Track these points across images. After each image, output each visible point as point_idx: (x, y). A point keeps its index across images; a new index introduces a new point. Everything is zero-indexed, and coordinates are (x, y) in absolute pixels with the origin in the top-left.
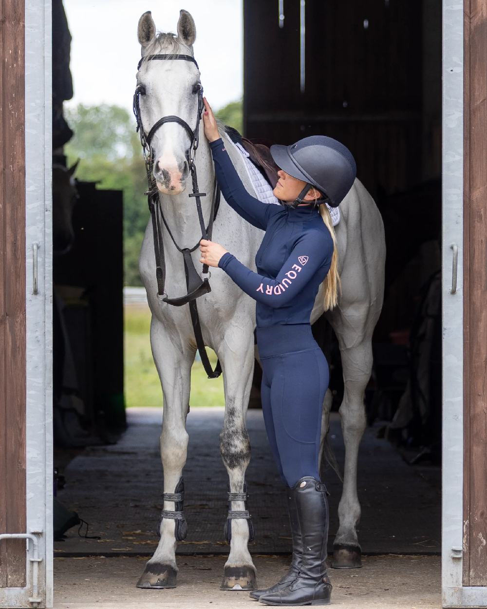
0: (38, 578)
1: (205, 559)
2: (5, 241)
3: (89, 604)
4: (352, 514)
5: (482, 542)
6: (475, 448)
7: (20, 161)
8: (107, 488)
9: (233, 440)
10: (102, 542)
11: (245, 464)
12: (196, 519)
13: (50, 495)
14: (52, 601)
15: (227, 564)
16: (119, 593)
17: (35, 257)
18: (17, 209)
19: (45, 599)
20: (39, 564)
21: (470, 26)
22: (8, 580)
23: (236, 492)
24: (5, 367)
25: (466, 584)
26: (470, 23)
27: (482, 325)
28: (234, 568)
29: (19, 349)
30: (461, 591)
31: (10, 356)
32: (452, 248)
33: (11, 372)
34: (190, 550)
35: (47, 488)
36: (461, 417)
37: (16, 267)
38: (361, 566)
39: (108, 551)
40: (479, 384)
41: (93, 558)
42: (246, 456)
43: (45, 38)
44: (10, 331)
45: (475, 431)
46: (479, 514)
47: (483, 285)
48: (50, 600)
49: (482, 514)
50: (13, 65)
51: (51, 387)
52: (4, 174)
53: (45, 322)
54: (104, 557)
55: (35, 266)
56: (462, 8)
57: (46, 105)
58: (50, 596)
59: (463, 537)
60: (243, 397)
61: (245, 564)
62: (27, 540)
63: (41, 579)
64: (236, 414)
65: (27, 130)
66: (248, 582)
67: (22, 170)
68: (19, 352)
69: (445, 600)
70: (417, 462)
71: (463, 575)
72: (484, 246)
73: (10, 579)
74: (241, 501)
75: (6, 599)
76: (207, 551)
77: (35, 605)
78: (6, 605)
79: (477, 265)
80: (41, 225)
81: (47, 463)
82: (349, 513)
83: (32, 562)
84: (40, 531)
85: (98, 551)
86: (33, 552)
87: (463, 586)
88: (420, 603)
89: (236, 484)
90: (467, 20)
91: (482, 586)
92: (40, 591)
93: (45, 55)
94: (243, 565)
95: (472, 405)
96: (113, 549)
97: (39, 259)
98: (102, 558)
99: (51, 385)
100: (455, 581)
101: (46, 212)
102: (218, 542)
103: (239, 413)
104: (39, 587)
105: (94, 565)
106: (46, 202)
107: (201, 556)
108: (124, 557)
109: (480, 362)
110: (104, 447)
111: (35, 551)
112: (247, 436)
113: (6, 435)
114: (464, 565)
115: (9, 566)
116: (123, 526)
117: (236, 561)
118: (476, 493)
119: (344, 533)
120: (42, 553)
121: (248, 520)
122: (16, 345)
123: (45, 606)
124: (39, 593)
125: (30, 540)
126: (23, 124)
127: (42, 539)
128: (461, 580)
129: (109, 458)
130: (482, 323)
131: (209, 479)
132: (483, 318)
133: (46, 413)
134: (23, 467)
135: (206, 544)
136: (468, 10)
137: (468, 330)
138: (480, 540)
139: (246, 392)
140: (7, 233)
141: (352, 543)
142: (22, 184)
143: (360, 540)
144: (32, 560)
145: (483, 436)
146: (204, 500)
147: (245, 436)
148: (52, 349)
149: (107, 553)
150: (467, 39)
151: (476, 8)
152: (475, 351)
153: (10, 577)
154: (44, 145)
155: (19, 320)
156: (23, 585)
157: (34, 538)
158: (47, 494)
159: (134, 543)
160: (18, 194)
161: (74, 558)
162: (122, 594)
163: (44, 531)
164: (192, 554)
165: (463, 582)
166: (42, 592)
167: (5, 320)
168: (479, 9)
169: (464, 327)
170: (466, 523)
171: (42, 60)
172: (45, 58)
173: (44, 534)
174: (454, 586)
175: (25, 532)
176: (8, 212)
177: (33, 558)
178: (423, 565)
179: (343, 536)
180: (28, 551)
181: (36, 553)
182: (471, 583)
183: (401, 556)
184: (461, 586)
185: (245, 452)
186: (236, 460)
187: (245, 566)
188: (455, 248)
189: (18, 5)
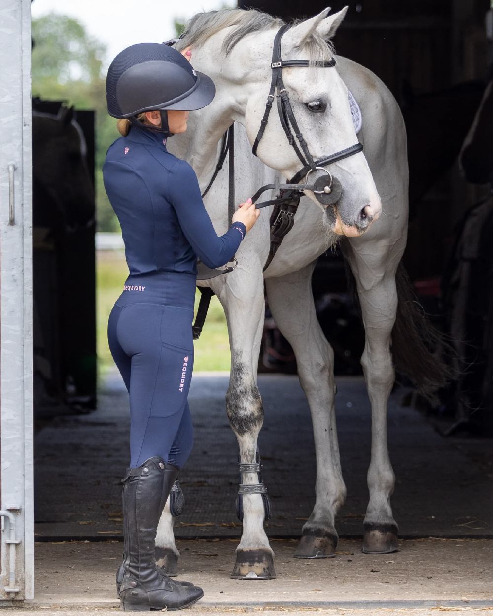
0: (16, 564)
1: (210, 544)
3: (76, 595)
4: (383, 485)
8: (84, 464)
9: (242, 401)
10: (85, 525)
11: (257, 429)
12: (195, 499)
13: (30, 465)
14: (32, 591)
15: (240, 547)
17: (11, 180)
19: (23, 589)
20: (16, 546)
23: (247, 463)
28: (247, 552)
34: (191, 533)
35: (26, 456)
39: (93, 535)
41: (75, 542)
42: (258, 419)
48: (30, 589)
53: (23, 258)
54: (88, 541)
55: (11, 190)
58: (30, 585)
60: (252, 349)
61: (261, 547)
62: (3, 518)
63: (18, 564)
64: (244, 370)
66: (264, 569)
70: (453, 433)
74: (254, 472)
76: (211, 534)
77: (12, 596)
80: (19, 142)
81: (26, 426)
83: (9, 544)
84: (18, 507)
85: (81, 534)
86: (10, 532)
88: (472, 592)
89: (247, 454)
92: (18, 579)
94: (258, 549)
96: (98, 532)
97: (17, 183)
98: (87, 543)
99: (30, 333)
101: (24, 127)
102: (224, 524)
103: (247, 370)
104: (17, 574)
105: (77, 551)
106: (24, 115)
107: (205, 540)
108: (113, 541)
110: (76, 417)
111: (12, 531)
112: (258, 396)
116: (108, 507)
117: (250, 544)
120: (20, 534)
121: (263, 495)
123: (24, 597)
124: (16, 582)
125: (6, 518)
127: (20, 517)
129: (83, 430)
131: (205, 453)
135: (210, 526)
139: (255, 343)
144: (9, 541)
146: (201, 476)
147: (256, 396)
148: (31, 290)
149: (91, 537)
157: (11, 515)
158: (25, 463)
161: (53, 543)
163: (23, 507)
164: (194, 538)
166: (20, 580)
173: (22, 511)
177: (10, 540)
178: (471, 549)
179: (374, 513)
180: (3, 531)
181: (13, 534)
183: (444, 539)
185: (256, 414)
186: (246, 424)
187: (260, 550)
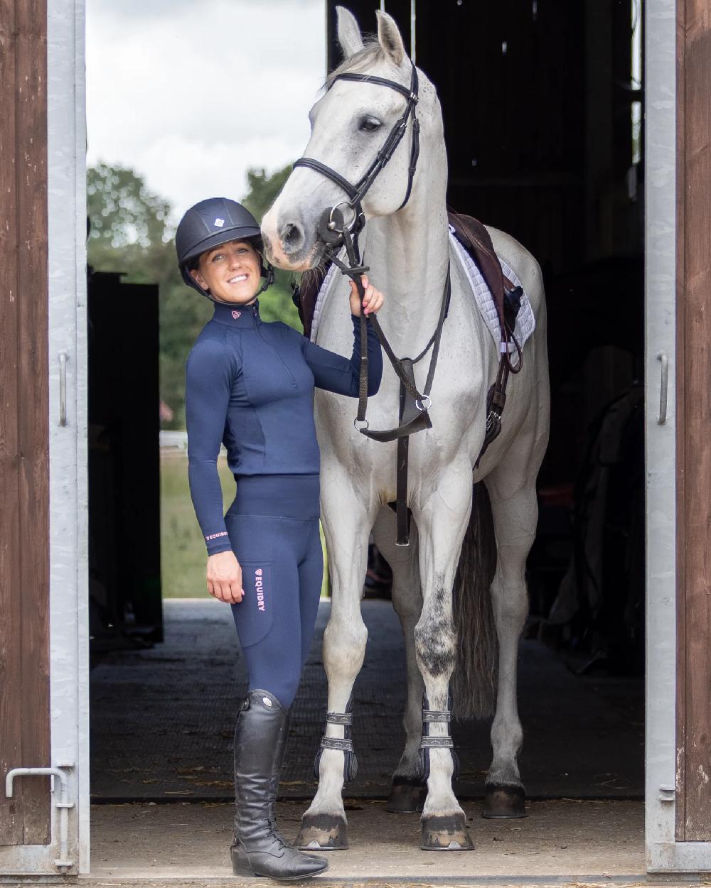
0: (68, 832)
1: (300, 806)
2: (19, 349)
3: (141, 869)
4: (510, 740)
5: (702, 779)
6: (693, 645)
7: (40, 234)
8: (147, 709)
10: (150, 783)
11: (451, 669)
13: (85, 713)
14: (88, 864)
16: (181, 853)
17: (63, 372)
18: (37, 304)
19: (77, 862)
20: (68, 810)
21: (685, 42)
22: (25, 833)
23: (439, 710)
24: (20, 529)
25: (679, 838)
26: (685, 36)
27: (702, 468)
28: (442, 817)
29: (40, 504)
30: (673, 847)
31: (26, 514)
32: (660, 359)
33: (29, 536)
35: (80, 702)
36: (673, 600)
37: (35, 387)
38: (525, 815)
39: (160, 796)
40: (699, 552)
41: (138, 805)
43: (76, 58)
44: (26, 477)
45: (693, 620)
46: (699, 740)
47: (704, 412)
48: (85, 863)
49: (703, 739)
50: (30, 98)
51: (85, 558)
52: (18, 253)
53: (76, 465)
54: (154, 804)
55: (63, 384)
56: (674, 16)
57: (77, 155)
58: (85, 856)
59: (677, 771)
62: (52, 777)
63: (72, 833)
64: (445, 598)
65: (50, 191)
66: (466, 838)
67: (44, 247)
68: (39, 509)
69: (650, 862)
70: (588, 672)
71: (676, 826)
72: (706, 355)
73: (27, 833)
74: (445, 722)
75: (22, 861)
77: (64, 870)
78: (22, 869)
79: (695, 383)
80: (71, 327)
81: (80, 667)
82: (506, 740)
83: (60, 809)
84: (71, 764)
85: (145, 795)
86: (61, 794)
87: (676, 841)
88: (614, 866)
90: (681, 33)
91: (704, 841)
92: (71, 850)
93: (76, 84)
95: (689, 583)
96: (167, 793)
97: (69, 376)
98: (152, 806)
99: (84, 555)
100: (664, 834)
101: (78, 308)
103: (448, 597)
104: (70, 844)
105: (141, 815)
106: (77, 293)
107: (294, 802)
108: (184, 804)
109: (700, 520)
110: (136, 652)
111: (63, 792)
113: (21, 627)
114: (677, 811)
115: (26, 814)
116: (177, 761)
118: (695, 709)
119: (500, 768)
120: (73, 796)
122: (35, 498)
123: (78, 872)
124: (69, 853)
125: (57, 777)
126: (45, 181)
127: (73, 776)
128: (673, 833)
129: (145, 667)
130: (702, 466)
132: (704, 458)
133: (79, 595)
134: (46, 673)
135: (300, 785)
136: (682, 19)
137: (682, 476)
138: (700, 775)
140: (22, 337)
141: (512, 783)
142: (43, 268)
143: (524, 778)
144: (60, 805)
145: (705, 627)
148: (87, 504)
149: (158, 798)
150: (681, 60)
151: (693, 17)
152: (692, 505)
153: (27, 830)
154: (75, 212)
155: (39, 462)
156: (47, 841)
157: (62, 774)
158: (80, 711)
159: (197, 784)
160: (37, 282)
161: (112, 806)
162: (187, 855)
163: (76, 764)
165: (676, 835)
166: (73, 851)
167: (19, 463)
168: (698, 17)
169: (678, 473)
170: (680, 752)
171: (71, 91)
172: (76, 87)
173: (76, 767)
174: (663, 842)
175: (49, 765)
176: (24, 308)
177: (61, 803)
178: (612, 813)
179: (498, 772)
180: (53, 792)
181: (65, 796)
182: (687, 836)
183: (580, 801)
184: (673, 842)
185: (453, 652)
186: (442, 664)
188: (664, 358)
189: (37, 11)
